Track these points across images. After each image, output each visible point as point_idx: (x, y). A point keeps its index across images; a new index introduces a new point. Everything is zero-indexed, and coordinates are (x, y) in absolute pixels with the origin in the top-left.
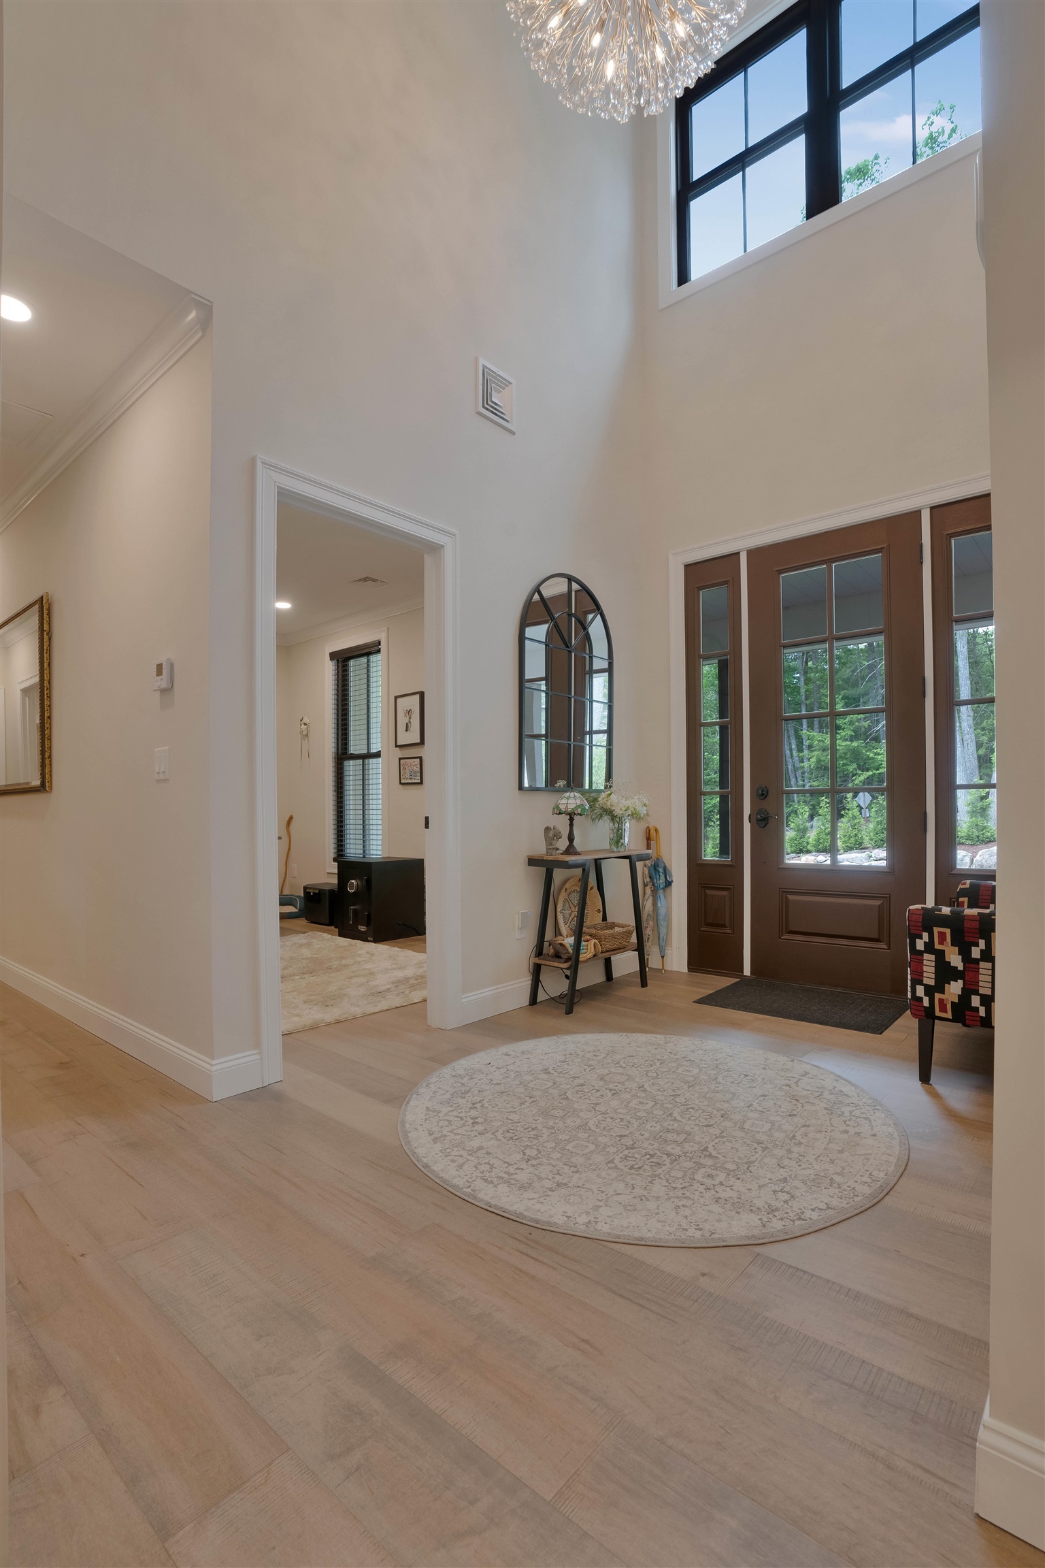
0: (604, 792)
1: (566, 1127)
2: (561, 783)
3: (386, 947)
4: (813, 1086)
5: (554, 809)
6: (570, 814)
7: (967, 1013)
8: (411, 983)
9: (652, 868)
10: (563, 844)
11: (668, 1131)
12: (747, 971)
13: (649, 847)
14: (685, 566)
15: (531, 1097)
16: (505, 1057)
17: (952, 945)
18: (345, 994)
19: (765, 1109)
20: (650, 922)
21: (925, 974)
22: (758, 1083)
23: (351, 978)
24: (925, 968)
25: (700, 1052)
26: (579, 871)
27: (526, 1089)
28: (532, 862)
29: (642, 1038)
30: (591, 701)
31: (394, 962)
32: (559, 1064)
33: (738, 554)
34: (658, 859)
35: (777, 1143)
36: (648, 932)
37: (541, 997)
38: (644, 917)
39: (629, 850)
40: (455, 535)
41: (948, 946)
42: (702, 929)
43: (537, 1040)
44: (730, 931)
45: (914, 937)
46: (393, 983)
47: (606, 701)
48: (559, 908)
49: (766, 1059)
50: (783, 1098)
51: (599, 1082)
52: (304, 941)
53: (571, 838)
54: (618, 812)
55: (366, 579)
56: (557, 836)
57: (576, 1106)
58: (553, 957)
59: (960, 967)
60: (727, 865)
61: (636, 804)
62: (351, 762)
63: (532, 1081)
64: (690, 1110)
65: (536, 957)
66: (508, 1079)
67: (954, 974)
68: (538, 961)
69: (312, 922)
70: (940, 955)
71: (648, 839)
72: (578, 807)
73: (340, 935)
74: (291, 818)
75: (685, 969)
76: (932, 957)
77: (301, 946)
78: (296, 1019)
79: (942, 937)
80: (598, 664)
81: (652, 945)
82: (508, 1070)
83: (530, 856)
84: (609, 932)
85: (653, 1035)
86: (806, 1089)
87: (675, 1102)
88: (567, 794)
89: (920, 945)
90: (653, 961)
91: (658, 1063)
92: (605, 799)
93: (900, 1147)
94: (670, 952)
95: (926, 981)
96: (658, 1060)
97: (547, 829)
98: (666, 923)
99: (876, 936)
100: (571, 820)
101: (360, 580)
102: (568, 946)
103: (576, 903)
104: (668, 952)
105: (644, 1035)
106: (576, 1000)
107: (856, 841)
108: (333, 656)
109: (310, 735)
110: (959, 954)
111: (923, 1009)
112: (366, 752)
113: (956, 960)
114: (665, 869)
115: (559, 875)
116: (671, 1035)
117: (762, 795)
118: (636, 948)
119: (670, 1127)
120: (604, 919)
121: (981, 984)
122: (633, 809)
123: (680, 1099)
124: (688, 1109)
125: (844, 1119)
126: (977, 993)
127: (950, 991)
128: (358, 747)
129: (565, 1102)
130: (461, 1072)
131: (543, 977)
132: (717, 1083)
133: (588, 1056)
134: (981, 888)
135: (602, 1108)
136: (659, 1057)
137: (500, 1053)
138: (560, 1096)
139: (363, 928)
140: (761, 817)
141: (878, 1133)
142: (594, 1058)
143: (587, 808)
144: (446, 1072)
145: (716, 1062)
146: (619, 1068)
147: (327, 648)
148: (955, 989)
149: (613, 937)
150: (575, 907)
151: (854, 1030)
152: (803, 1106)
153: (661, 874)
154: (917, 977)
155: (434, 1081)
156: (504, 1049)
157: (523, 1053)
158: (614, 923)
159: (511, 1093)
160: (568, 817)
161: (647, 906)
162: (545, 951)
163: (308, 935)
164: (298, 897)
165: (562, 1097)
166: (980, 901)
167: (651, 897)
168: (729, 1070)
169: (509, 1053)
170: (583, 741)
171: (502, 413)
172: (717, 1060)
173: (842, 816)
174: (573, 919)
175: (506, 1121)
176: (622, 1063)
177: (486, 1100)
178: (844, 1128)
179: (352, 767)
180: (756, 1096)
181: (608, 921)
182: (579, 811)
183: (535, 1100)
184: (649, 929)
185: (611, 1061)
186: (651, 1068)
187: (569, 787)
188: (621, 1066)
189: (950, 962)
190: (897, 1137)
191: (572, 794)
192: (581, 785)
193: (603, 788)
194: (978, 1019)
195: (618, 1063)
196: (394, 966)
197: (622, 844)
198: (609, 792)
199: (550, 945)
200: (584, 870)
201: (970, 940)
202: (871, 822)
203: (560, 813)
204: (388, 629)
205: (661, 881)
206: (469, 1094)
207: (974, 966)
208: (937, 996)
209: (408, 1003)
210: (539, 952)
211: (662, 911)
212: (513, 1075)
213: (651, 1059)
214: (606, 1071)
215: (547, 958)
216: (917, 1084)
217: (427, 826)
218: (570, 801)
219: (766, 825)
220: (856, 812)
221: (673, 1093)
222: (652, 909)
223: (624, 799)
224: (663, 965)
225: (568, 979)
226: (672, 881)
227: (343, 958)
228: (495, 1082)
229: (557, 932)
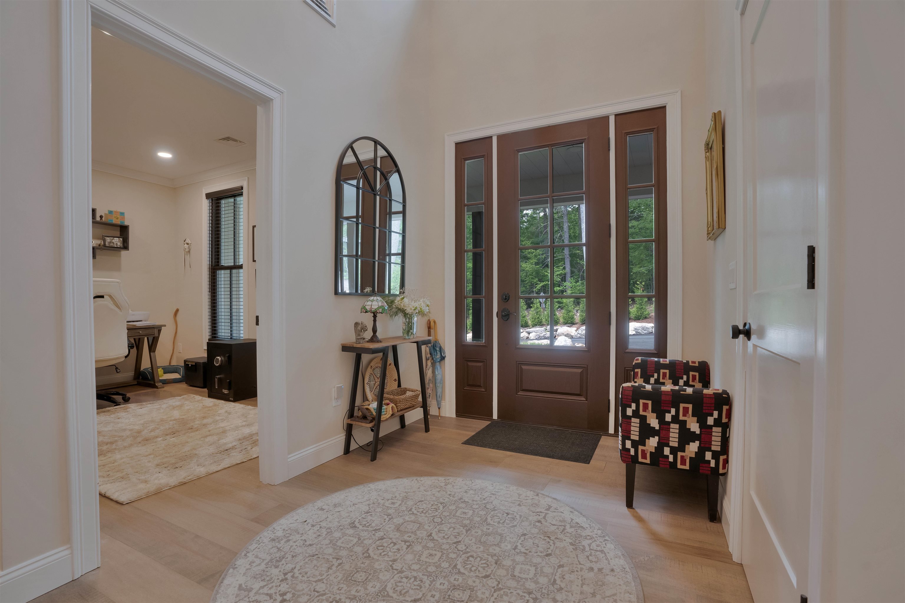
0: (399, 296)
1: (367, 594)
2: (368, 289)
3: (242, 406)
4: (557, 520)
5: (362, 309)
6: (374, 313)
7: (660, 459)
8: (254, 439)
9: (432, 348)
10: (368, 335)
11: (455, 588)
12: (495, 416)
13: (429, 335)
14: (455, 143)
15: (338, 559)
16: (320, 512)
17: (652, 412)
18: (196, 454)
19: (527, 550)
20: (431, 384)
21: (632, 432)
22: (517, 521)
23: (206, 436)
24: (632, 428)
25: (471, 492)
26: (381, 354)
27: (335, 549)
28: (345, 348)
29: (428, 481)
30: (390, 232)
31: (245, 420)
32: (363, 516)
33: (491, 137)
34: (436, 342)
35: (544, 591)
36: (429, 391)
37: (353, 446)
38: (427, 381)
39: (417, 337)
40: (282, 93)
41: (649, 413)
42: (465, 388)
43: (347, 491)
44: (483, 390)
45: (625, 406)
46: (240, 440)
47: (401, 232)
48: (366, 381)
49: (520, 495)
50: (539, 536)
51: (396, 533)
52: (178, 403)
53: (375, 331)
54: (409, 311)
55: (228, 139)
56: (364, 329)
57: (376, 566)
58: (361, 419)
59: (657, 427)
60: (482, 346)
61: (422, 305)
62: (223, 271)
63: (340, 538)
64: (471, 559)
65: (348, 419)
66: (320, 538)
67: (652, 432)
68: (350, 421)
69: (191, 386)
70: (643, 419)
71: (429, 328)
72: (379, 307)
73: (210, 396)
74: (177, 310)
75: (454, 415)
76: (638, 420)
77: (174, 408)
78: (142, 486)
79: (645, 406)
80: (396, 207)
81: (432, 399)
82: (321, 527)
83: (343, 344)
84: (402, 397)
85: (436, 478)
86: (553, 523)
87: (458, 550)
88: (372, 298)
89: (629, 412)
90: (433, 411)
91: (441, 507)
92: (400, 302)
93: (634, 581)
94: (444, 404)
95: (633, 437)
96: (441, 503)
97: (356, 324)
98: (441, 385)
99: (579, 393)
100: (375, 317)
101: (224, 139)
102: (372, 410)
103: (378, 375)
104: (443, 404)
105: (429, 478)
106: (379, 447)
107: (539, 321)
108: (208, 196)
109: (192, 252)
110: (656, 419)
111: (630, 457)
112: (233, 264)
113: (654, 423)
114: (440, 348)
115: (365, 358)
116: (448, 476)
117: (506, 299)
118: (422, 406)
119: (456, 583)
120: (399, 385)
121: (671, 439)
122: (419, 309)
123: (461, 547)
124: (468, 558)
125: (586, 554)
126: (668, 445)
127: (649, 444)
128: (226, 261)
129: (367, 562)
130: (280, 533)
131: (354, 432)
132: (487, 525)
133: (387, 504)
134: (648, 363)
135: (398, 566)
136: (441, 500)
137: (316, 507)
138: (363, 554)
139: (226, 392)
140: (505, 314)
141: (614, 567)
142: (392, 506)
143: (386, 308)
144: (266, 535)
145: (484, 502)
146: (411, 516)
147: (204, 190)
148: (653, 442)
149: (406, 400)
150: (378, 378)
151: (571, 461)
152: (554, 544)
153: (438, 352)
154: (626, 434)
155: (252, 549)
156: (319, 503)
157: (335, 506)
158: (406, 388)
159: (320, 556)
160: (372, 315)
161: (429, 374)
162: (355, 414)
163: (183, 398)
164: (182, 367)
165: (365, 555)
166: (648, 371)
167: (431, 368)
168: (494, 510)
169: (323, 507)
170: (385, 260)
171: (325, 8)
172: (484, 499)
173: (531, 307)
174: (377, 387)
175: (313, 593)
176: (413, 510)
177: (298, 567)
178: (589, 565)
179: (223, 276)
180: (518, 536)
181: (402, 387)
182: (380, 310)
183: (341, 561)
184: (430, 389)
185: (405, 509)
186: (437, 513)
187: (373, 293)
188: (413, 513)
189: (650, 424)
190: (629, 571)
191: (375, 298)
192: (384, 291)
193: (398, 293)
194: (668, 463)
195: (410, 510)
196: (244, 423)
197: (412, 333)
198: (402, 297)
199: (359, 410)
200: (384, 354)
201: (665, 408)
202: (546, 311)
203: (366, 312)
204: (248, 178)
205: (438, 357)
206: (283, 562)
207: (666, 426)
208: (640, 448)
209: (248, 459)
210: (351, 414)
211: (439, 377)
212: (324, 531)
213: (436, 503)
214: (401, 520)
215: (357, 419)
216: (625, 509)
217: (257, 324)
218: (374, 303)
219: (507, 320)
220: (538, 304)
221: (455, 540)
222: (431, 375)
223: (413, 302)
224: (439, 414)
225: (373, 432)
226: (445, 357)
227: (204, 418)
228: (308, 543)
229: (365, 398)
